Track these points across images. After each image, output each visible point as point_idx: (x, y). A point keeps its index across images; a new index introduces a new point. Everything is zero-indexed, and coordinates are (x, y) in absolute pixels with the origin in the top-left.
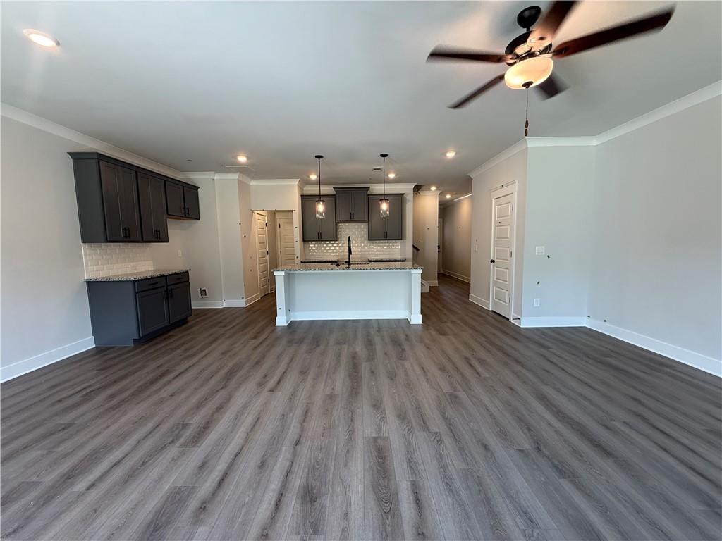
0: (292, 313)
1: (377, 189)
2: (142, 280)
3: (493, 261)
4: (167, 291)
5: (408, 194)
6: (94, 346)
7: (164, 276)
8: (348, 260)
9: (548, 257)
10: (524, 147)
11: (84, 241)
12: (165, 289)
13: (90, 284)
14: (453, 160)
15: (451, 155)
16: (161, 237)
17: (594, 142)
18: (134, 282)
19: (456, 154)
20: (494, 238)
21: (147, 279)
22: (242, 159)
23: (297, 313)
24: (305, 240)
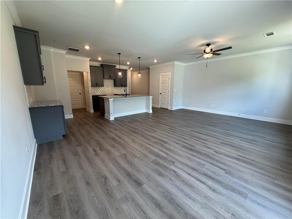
1: (118, 67)
3: (161, 94)
10: (173, 63)
17: (184, 64)
19: (157, 61)
20: (161, 87)
22: (87, 47)
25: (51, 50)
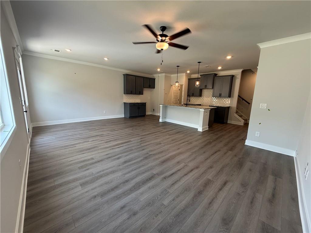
0: (166, 119)
2: (132, 103)
4: (138, 107)
5: (237, 75)
6: (124, 117)
7: (137, 103)
8: (186, 103)
9: (269, 110)
11: (124, 94)
12: (137, 106)
13: (124, 103)
14: (230, 60)
15: (229, 57)
16: (141, 93)
18: (130, 103)
19: (232, 57)
21: (133, 103)
22: (159, 70)
23: (167, 119)
24: (189, 95)
25: (160, 75)
